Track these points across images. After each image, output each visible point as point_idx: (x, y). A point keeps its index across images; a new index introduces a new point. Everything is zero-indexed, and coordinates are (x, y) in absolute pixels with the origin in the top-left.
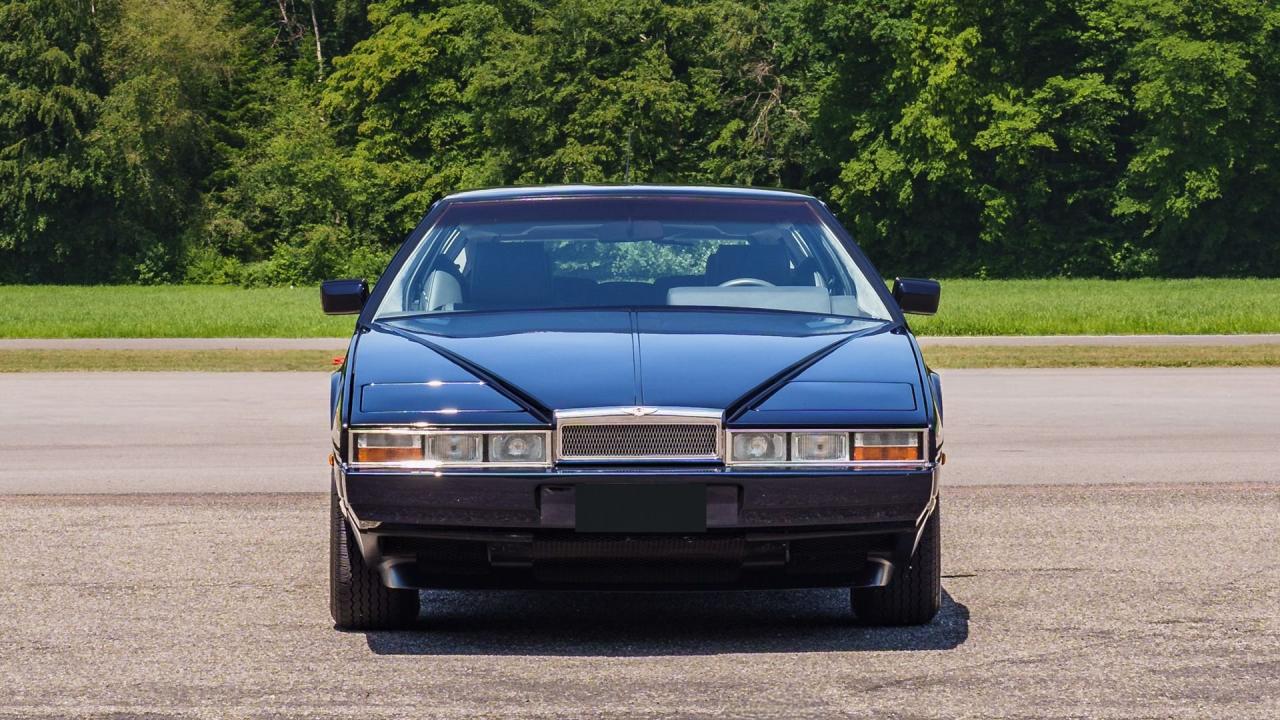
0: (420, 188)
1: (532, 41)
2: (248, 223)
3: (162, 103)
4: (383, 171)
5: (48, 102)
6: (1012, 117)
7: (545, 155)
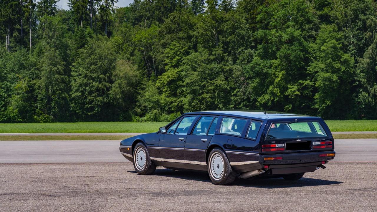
0: (175, 102)
1: (196, 73)
2: (141, 110)
3: (123, 85)
4: (168, 99)
5: (100, 85)
6: (291, 88)
7: (199, 96)
